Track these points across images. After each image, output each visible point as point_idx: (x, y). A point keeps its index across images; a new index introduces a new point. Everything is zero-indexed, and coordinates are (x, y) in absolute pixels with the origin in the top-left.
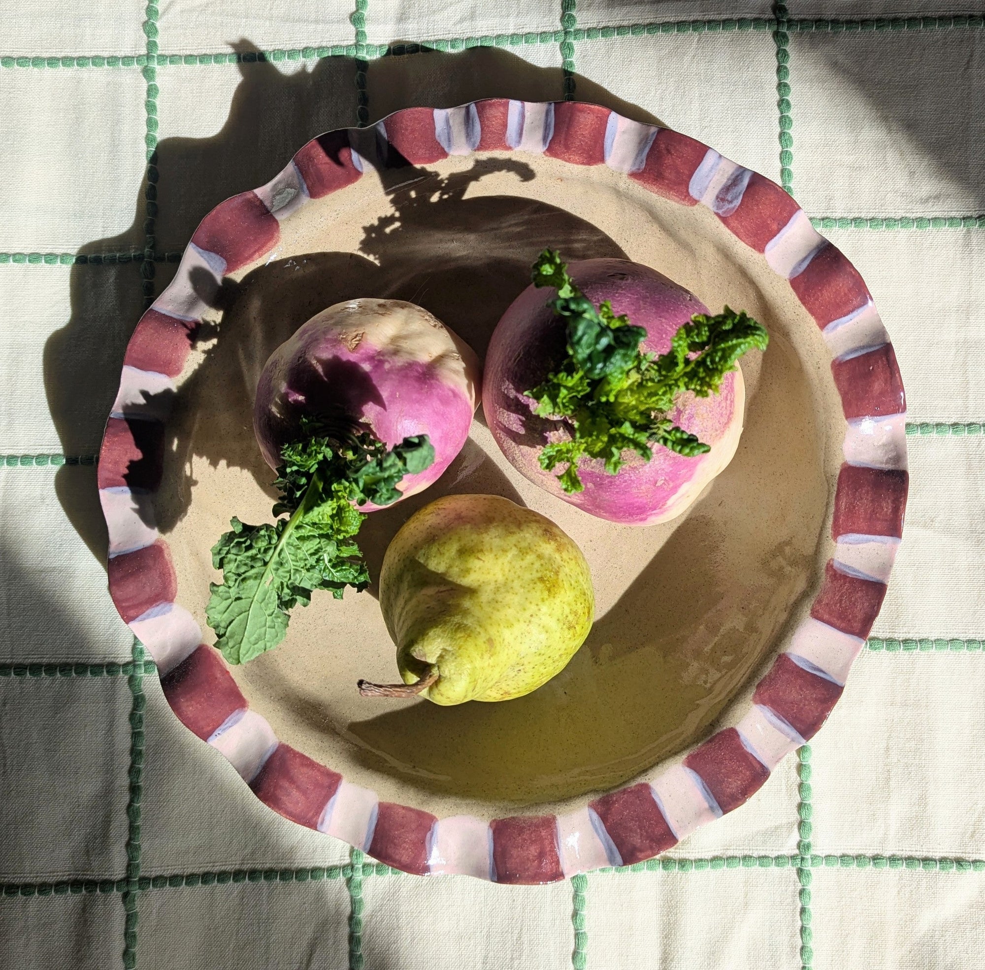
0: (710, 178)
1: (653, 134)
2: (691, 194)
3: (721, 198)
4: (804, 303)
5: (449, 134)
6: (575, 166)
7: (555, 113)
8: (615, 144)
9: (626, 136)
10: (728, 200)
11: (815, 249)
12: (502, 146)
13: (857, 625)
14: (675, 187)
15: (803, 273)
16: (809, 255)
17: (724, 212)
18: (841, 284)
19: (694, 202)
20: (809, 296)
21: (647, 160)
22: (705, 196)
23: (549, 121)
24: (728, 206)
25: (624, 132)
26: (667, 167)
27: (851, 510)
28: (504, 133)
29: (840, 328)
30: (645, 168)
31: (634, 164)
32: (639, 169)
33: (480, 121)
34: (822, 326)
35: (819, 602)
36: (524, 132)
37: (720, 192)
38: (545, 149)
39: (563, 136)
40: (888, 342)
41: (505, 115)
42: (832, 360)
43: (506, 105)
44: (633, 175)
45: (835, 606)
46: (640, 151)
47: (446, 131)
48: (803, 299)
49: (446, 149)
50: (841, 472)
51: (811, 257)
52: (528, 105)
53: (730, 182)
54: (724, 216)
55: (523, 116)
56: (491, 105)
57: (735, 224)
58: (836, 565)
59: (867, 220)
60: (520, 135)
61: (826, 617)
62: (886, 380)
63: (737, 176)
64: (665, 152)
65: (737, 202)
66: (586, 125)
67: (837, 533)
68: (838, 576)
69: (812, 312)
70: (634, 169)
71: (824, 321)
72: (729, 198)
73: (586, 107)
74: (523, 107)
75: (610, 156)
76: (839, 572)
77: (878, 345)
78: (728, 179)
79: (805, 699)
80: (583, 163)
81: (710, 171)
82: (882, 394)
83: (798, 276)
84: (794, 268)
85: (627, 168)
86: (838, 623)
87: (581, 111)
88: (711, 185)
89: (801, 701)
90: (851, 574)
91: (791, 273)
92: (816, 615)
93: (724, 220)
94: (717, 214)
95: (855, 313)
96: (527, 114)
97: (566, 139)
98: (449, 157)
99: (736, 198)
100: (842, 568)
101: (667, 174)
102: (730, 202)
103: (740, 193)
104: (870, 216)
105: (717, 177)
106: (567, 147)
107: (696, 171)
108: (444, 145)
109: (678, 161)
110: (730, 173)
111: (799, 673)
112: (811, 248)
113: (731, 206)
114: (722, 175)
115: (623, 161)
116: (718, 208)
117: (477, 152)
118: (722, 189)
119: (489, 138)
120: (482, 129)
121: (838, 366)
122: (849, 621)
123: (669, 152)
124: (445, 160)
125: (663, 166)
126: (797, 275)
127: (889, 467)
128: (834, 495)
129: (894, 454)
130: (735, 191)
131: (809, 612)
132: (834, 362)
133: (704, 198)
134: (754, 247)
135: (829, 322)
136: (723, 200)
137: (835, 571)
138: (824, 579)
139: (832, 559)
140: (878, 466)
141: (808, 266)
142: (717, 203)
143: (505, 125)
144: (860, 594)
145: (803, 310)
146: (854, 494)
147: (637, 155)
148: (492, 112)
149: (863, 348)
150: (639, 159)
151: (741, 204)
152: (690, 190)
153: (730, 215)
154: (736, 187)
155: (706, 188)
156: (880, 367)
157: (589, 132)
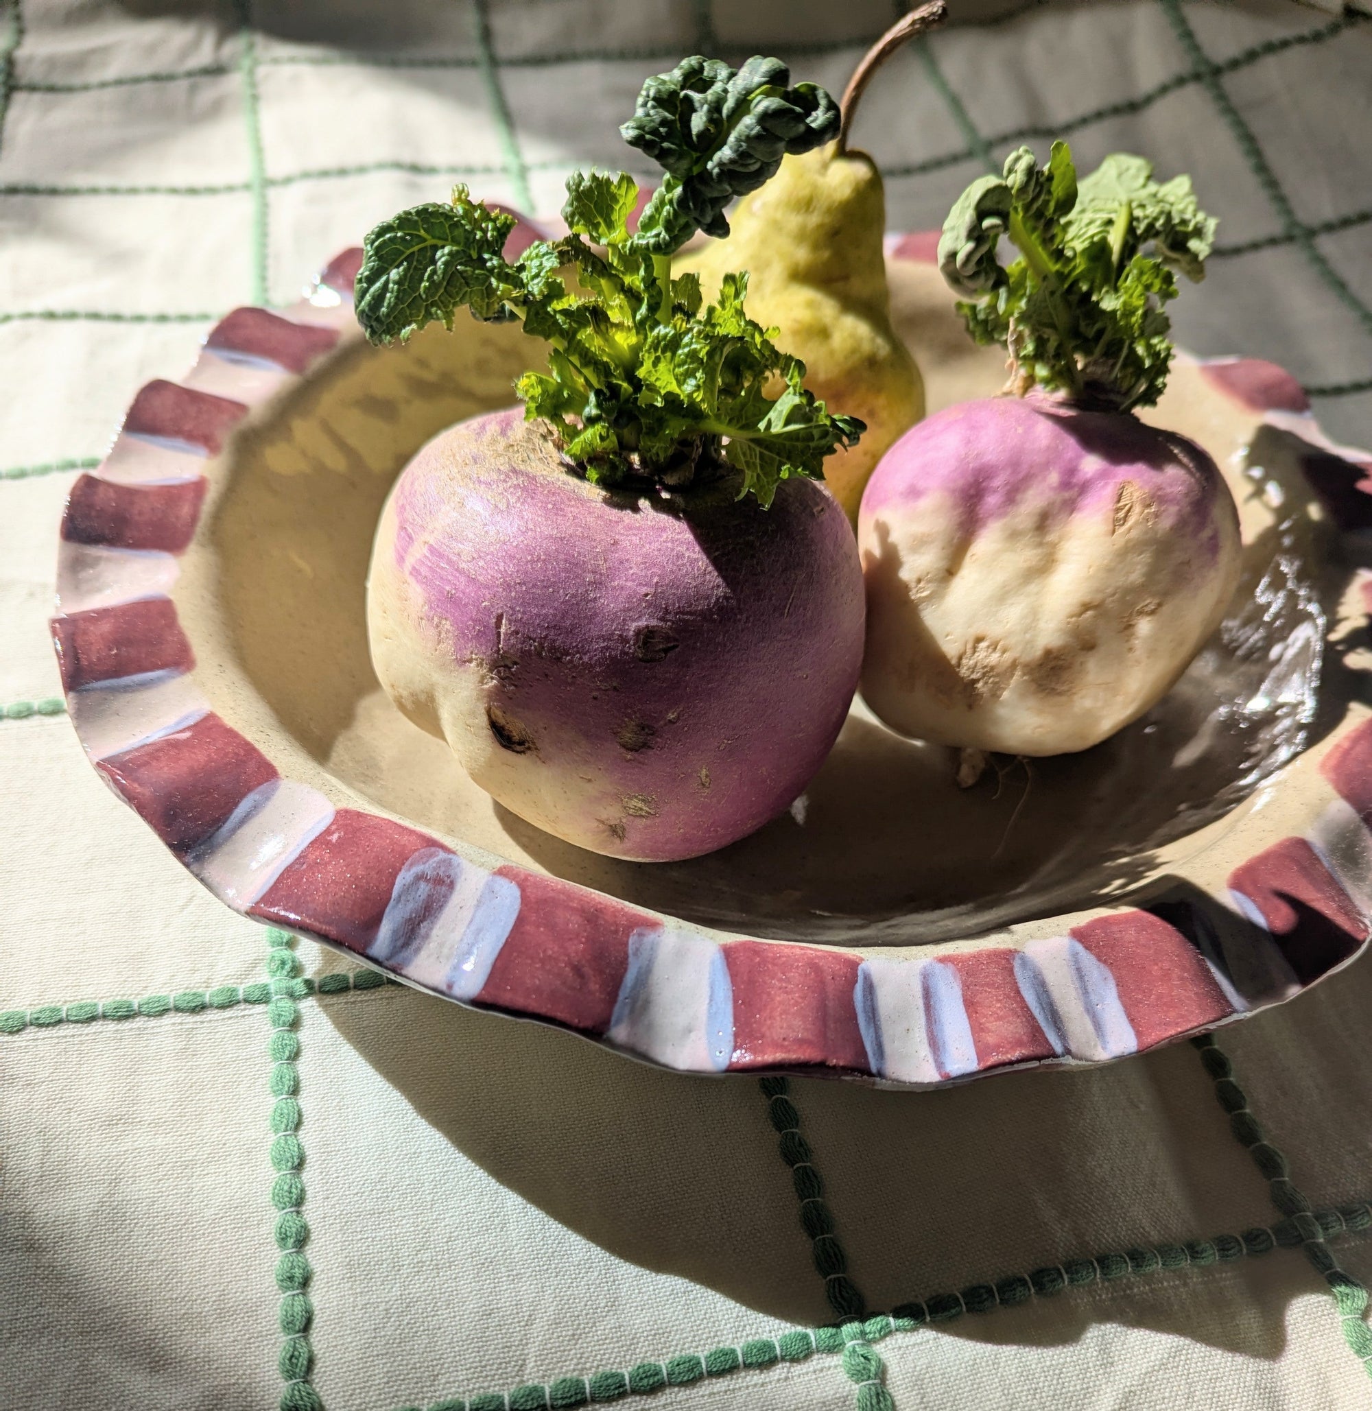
0: (473, 928)
1: (618, 1022)
2: (513, 885)
3: (443, 884)
4: (248, 744)
5: (1085, 992)
7: (863, 1047)
8: (705, 992)
9: (681, 1020)
10: (427, 881)
11: (220, 845)
12: (962, 962)
14: (552, 894)
15: (249, 790)
16: (234, 831)
17: (431, 856)
19: (504, 872)
21: (626, 957)
22: (481, 885)
23: (872, 1030)
24: (428, 867)
25: (689, 1030)
26: (578, 935)
28: (966, 987)
30: (628, 936)
31: (653, 949)
32: (641, 935)
33: (1029, 1009)
34: (209, 717)
35: (235, 417)
36: (921, 1003)
37: (446, 897)
38: (862, 966)
39: (830, 989)
40: (71, 695)
41: (977, 1029)
42: (194, 672)
43: (981, 1054)
44: (651, 924)
46: (644, 979)
47: (1094, 998)
48: (250, 750)
49: (1079, 947)
50: (186, 544)
51: (228, 825)
52: (930, 1073)
53: (423, 931)
54: (433, 849)
55: (935, 1044)
56: (1019, 1043)
57: (404, 840)
60: (928, 995)
62: (85, 635)
63: (406, 945)
64: (587, 970)
65: (404, 878)
66: (784, 1012)
67: (199, 486)
68: (203, 439)
69: (231, 734)
72: (424, 889)
73: (795, 1052)
74: (939, 1065)
75: (713, 963)
77: (94, 690)
78: (427, 936)
83: (259, 784)
84: (268, 799)
87: (801, 1042)
88: (467, 914)
91: (274, 790)
92: (241, 407)
93: (432, 843)
94: (448, 851)
95: (136, 746)
96: (924, 1051)
97: (823, 982)
98: (1066, 932)
99: (407, 889)
100: (193, 450)
102: (420, 877)
103: (398, 900)
105: (456, 936)
107: (506, 934)
108: (1088, 959)
109: (553, 949)
110: (423, 954)
112: (225, 849)
113: (417, 869)
114: (441, 945)
116: (449, 863)
117: (1014, 948)
118: (441, 907)
119: (997, 974)
120: (1018, 992)
121: (181, 660)
123: (577, 970)
124: (1073, 924)
125: (587, 938)
126: (261, 788)
130: (411, 906)
131: (252, 412)
132: (189, 669)
133: (484, 881)
134: (359, 815)
136: (438, 881)
137: (206, 446)
138: (226, 438)
141: (236, 805)
142: (452, 873)
143: (970, 1005)
145: (250, 736)
146: (165, 517)
147: (648, 970)
148: (1011, 1028)
150: (643, 957)
151: (394, 876)
152: (517, 893)
153: (417, 854)
154: (407, 916)
155: (479, 904)
156: (95, 651)
157: (773, 1000)
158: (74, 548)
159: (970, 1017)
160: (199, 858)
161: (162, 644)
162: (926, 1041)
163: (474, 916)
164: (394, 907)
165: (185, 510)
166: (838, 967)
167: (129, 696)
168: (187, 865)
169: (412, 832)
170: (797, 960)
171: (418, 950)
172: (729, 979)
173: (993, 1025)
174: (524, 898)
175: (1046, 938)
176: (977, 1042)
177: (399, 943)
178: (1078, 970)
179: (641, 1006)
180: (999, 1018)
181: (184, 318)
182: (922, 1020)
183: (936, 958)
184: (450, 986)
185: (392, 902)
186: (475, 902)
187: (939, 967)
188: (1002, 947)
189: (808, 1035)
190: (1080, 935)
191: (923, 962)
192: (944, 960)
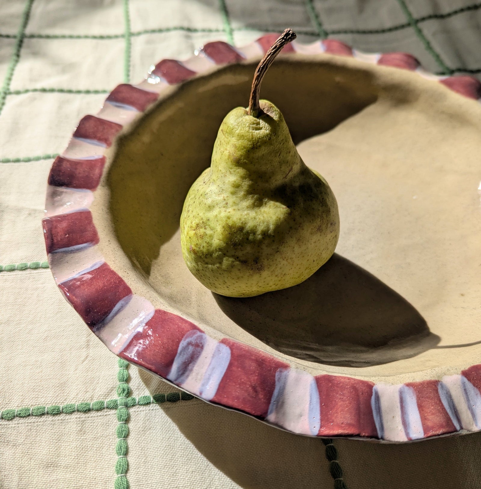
0: (211, 367)
1: (271, 412)
2: (228, 348)
3: (199, 346)
4: (120, 278)
5: (468, 400)
7: (375, 426)
8: (308, 399)
9: (298, 411)
10: (192, 345)
11: (107, 323)
12: (416, 386)
14: (244, 353)
16: (113, 317)
17: (194, 333)
19: (224, 342)
21: (274, 383)
22: (214, 348)
23: (379, 418)
24: (192, 339)
25: (301, 415)
26: (254, 372)
28: (418, 398)
29: (90, 265)
30: (275, 372)
31: (286, 378)
32: (281, 372)
33: (445, 410)
34: (104, 265)
35: (117, 131)
36: (399, 405)
37: (200, 353)
38: (374, 387)
39: (361, 398)
40: (50, 255)
41: (423, 419)
42: (98, 244)
43: (426, 429)
44: (285, 366)
45: (107, 128)
46: (282, 392)
47: (472, 403)
48: (121, 281)
49: (465, 380)
50: (96, 186)
51: (111, 315)
52: (403, 438)
53: (190, 367)
54: (195, 331)
55: (405, 424)
56: (442, 426)
57: (184, 326)
58: (105, 145)
59: (48, 413)
60: (402, 401)
61: (113, 125)
62: (56, 228)
63: (183, 374)
64: (259, 389)
65: (183, 344)
66: (342, 410)
67: (102, 160)
68: (105, 140)
69: (113, 273)
70: (285, 373)
71: (103, 268)
72: (191, 349)
73: (347, 429)
74: (407, 434)
75: (311, 385)
76: (103, 143)
77: (58, 252)
78: (192, 370)
81: (210, 375)
83: (124, 297)
84: (127, 303)
85: (292, 374)
86: (106, 122)
87: (349, 425)
88: (208, 361)
90: (95, 142)
91: (130, 299)
92: (120, 126)
93: (194, 327)
94: (201, 331)
96: (401, 427)
97: (358, 396)
98: (460, 372)
99: (184, 349)
100: (101, 145)
101: (253, 366)
102: (189, 344)
103: (180, 354)
104: (44, 418)
105: (203, 370)
107: (224, 371)
108: (469, 385)
109: (244, 378)
110: (190, 378)
111: (132, 104)
112: (110, 325)
113: (188, 340)
114: (197, 374)
115: (297, 380)
116: (201, 337)
117: (437, 379)
118: (198, 357)
119: (430, 393)
120: (440, 401)
121: (94, 239)
123: (254, 389)
124: (463, 369)
125: (258, 373)
126: (125, 298)
130: (185, 356)
131: (124, 128)
133: (216, 345)
134: (165, 313)
135: (99, 268)
137: (106, 143)
138: (113, 140)
139: (107, 148)
141: (114, 306)
142: (202, 341)
143: (420, 407)
144: (91, 131)
145: (120, 274)
146: (89, 174)
147: (284, 388)
148: (438, 419)
149: (72, 252)
151: (178, 343)
152: (229, 352)
153: (188, 333)
154: (184, 361)
155: (213, 356)
156: (60, 236)
157: (337, 404)
158: (52, 188)
159: (420, 412)
160: (98, 329)
161: (86, 232)
162: (401, 422)
163: (211, 362)
164: (179, 357)
165: (97, 171)
166: (364, 388)
167: (72, 255)
168: (94, 332)
169: (186, 322)
170: (347, 385)
171: (188, 376)
172: (318, 393)
173: (430, 417)
174: (232, 354)
175: (451, 375)
176: (424, 424)
177: (180, 373)
178: (465, 390)
179: (280, 405)
180: (433, 414)
181: (96, 92)
182: (399, 413)
183: (405, 384)
184: (201, 394)
185: (178, 355)
186: (212, 355)
187: (406, 388)
188: (433, 379)
189: (352, 422)
190: (466, 374)
191: (400, 386)
192: (409, 385)
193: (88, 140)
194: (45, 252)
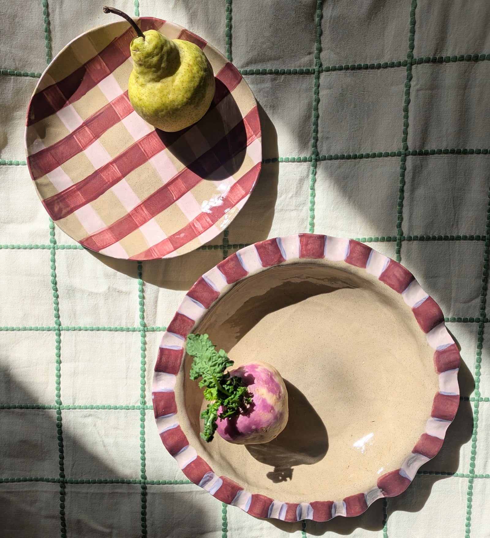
0: (214, 485)
1: (233, 503)
2: (222, 480)
3: (211, 478)
4: (185, 436)
5: (308, 510)
6: (263, 495)
7: (268, 514)
8: (247, 500)
9: (243, 503)
11: (178, 454)
12: (289, 504)
13: (179, 317)
14: (227, 484)
15: (184, 446)
16: (181, 453)
17: (211, 473)
18: (171, 442)
19: (221, 477)
20: (183, 438)
21: (236, 494)
22: (217, 479)
23: (271, 511)
24: (209, 475)
26: (230, 491)
27: (176, 359)
28: (288, 509)
29: (173, 425)
30: (238, 491)
31: (241, 493)
33: (296, 514)
34: (179, 426)
35: (191, 327)
36: (280, 508)
37: (211, 480)
38: (273, 502)
39: (266, 506)
40: (156, 419)
41: (286, 516)
43: (285, 519)
44: (242, 489)
45: (186, 325)
46: (238, 497)
47: (309, 512)
48: (185, 437)
49: (310, 506)
50: (178, 372)
52: (277, 518)
53: (207, 483)
55: (280, 514)
56: (292, 520)
57: (207, 468)
58: (184, 339)
60: (282, 508)
61: (190, 321)
62: (159, 406)
66: (257, 509)
67: (182, 351)
68: (183, 335)
69: (182, 432)
70: (241, 491)
71: (178, 428)
72: (208, 478)
73: (257, 515)
74: (279, 517)
75: (250, 497)
76: (183, 337)
77: (160, 418)
79: (201, 293)
80: (260, 495)
81: (214, 488)
82: (160, 401)
84: (187, 449)
85: (244, 492)
86: (186, 319)
88: (214, 483)
89: (203, 292)
90: (179, 336)
92: (193, 322)
93: (211, 470)
94: (213, 472)
95: (166, 430)
96: (278, 514)
97: (265, 504)
98: (310, 503)
99: (205, 477)
100: (182, 338)
101: (230, 489)
103: (204, 479)
106: (265, 502)
107: (219, 488)
108: (311, 507)
109: (225, 492)
110: (206, 486)
111: (202, 302)
113: (208, 475)
114: (209, 485)
115: (245, 494)
116: (213, 475)
117: (299, 503)
119: (294, 508)
120: (296, 511)
121: (175, 411)
122: (182, 319)
123: (228, 496)
124: (311, 502)
126: (186, 446)
127: (160, 373)
128: (181, 364)
129: (158, 377)
131: (195, 323)
132: (176, 413)
134: (201, 459)
135: (176, 428)
136: (211, 477)
137: (185, 337)
139: (185, 341)
140: (164, 374)
141: (181, 449)
143: (287, 512)
144: (177, 329)
145: (185, 433)
146: (175, 365)
147: (239, 496)
148: (291, 517)
149: (165, 417)
150: (239, 494)
151: (204, 475)
152: (222, 482)
153: (208, 472)
154: (205, 481)
155: (216, 482)
157: (256, 506)
158: (156, 373)
160: (174, 456)
165: (179, 361)
166: (269, 501)
169: (208, 466)
172: (251, 501)
173: (289, 516)
175: (306, 503)
177: (203, 484)
178: (308, 508)
182: (279, 510)
184: (209, 492)
187: (285, 504)
188: (297, 503)
189: (259, 513)
190: (311, 504)
191: (283, 503)
192: (287, 504)
193: (175, 334)
194: (154, 418)
